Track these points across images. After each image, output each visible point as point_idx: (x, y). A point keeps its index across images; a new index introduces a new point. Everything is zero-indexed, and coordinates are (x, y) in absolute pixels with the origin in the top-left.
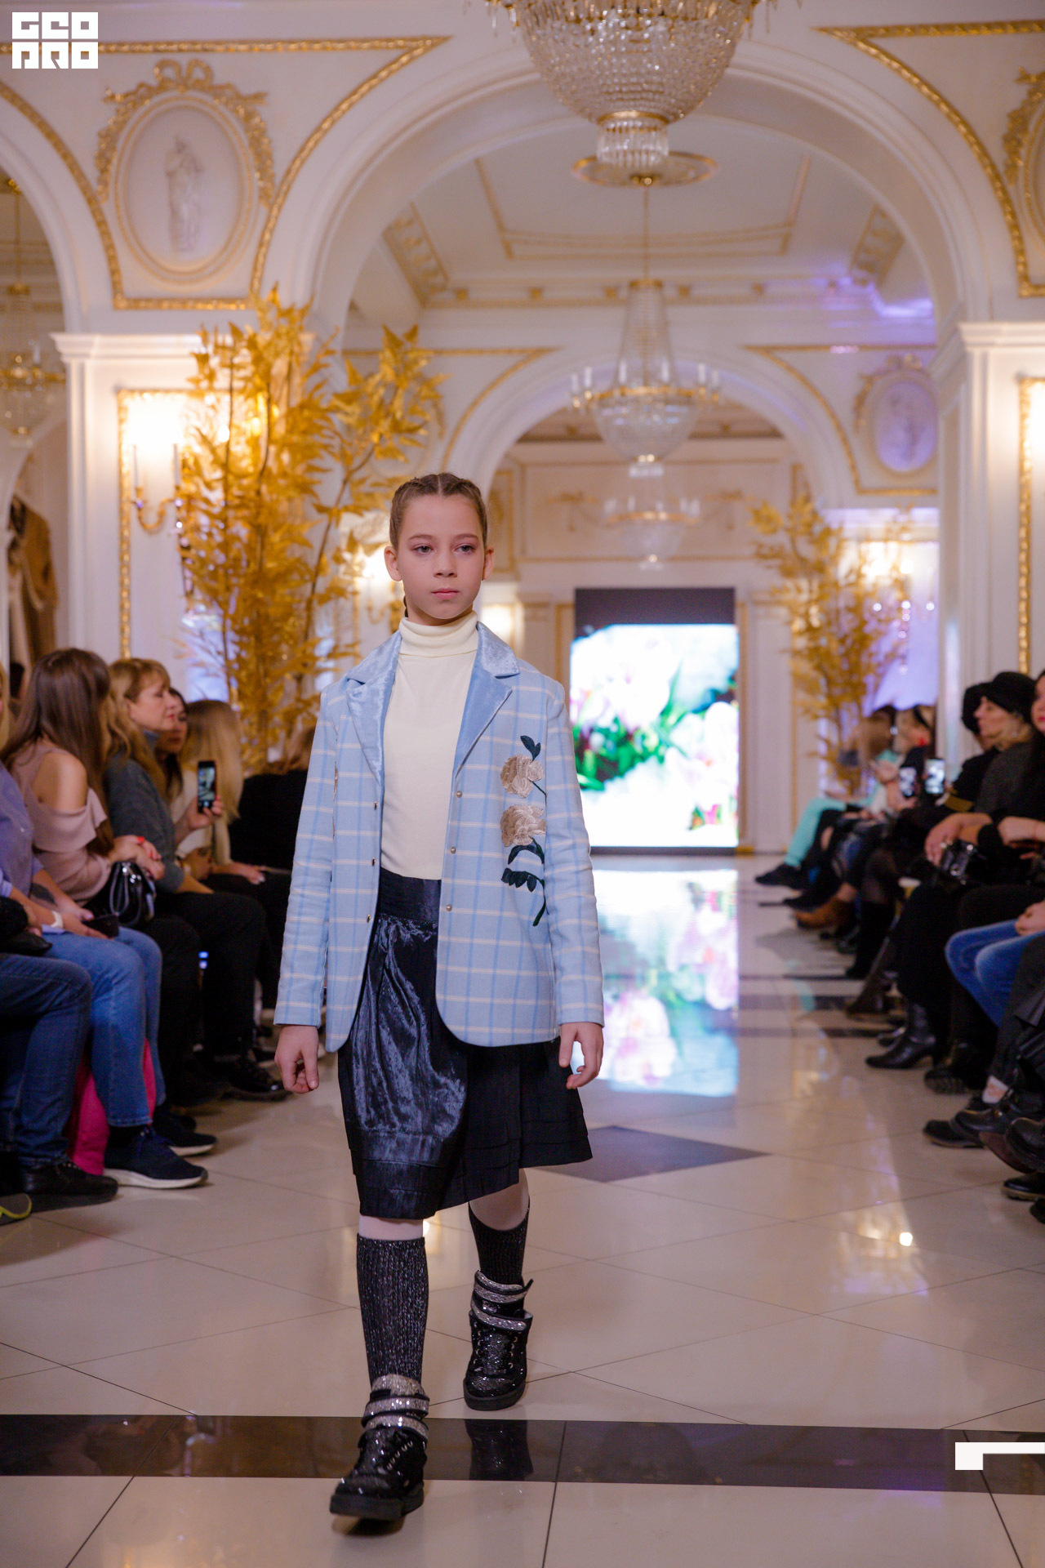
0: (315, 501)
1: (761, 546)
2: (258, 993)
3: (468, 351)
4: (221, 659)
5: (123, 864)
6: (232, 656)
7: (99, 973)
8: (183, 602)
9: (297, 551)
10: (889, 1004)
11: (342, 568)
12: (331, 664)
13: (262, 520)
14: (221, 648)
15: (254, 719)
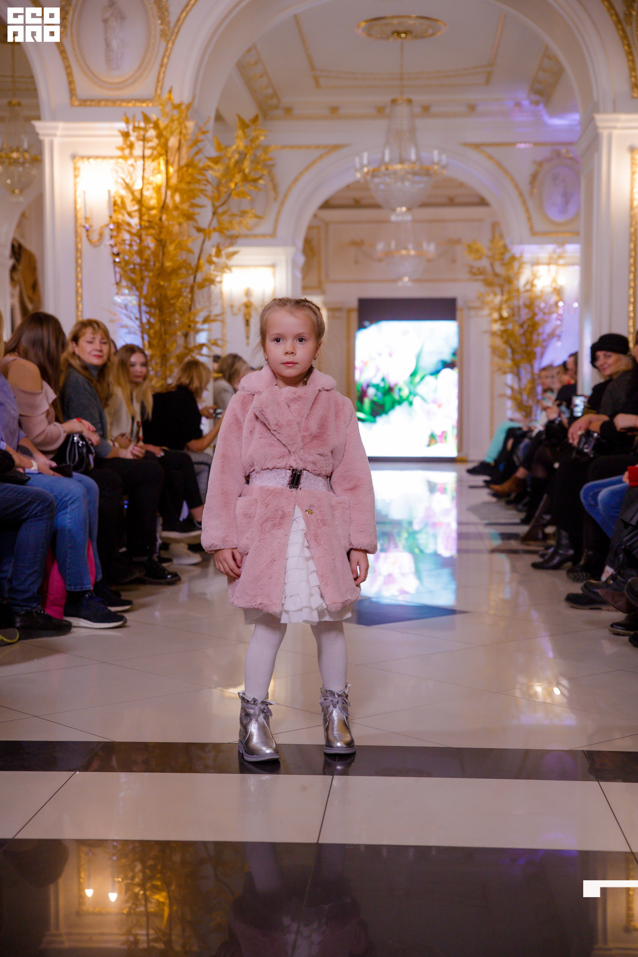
0: (196, 225)
1: (472, 267)
2: (160, 521)
3: (292, 147)
4: (138, 323)
5: (75, 435)
6: (144, 320)
7: (60, 498)
8: (114, 288)
9: (184, 256)
10: (546, 537)
11: (213, 267)
12: (206, 326)
13: (163, 236)
14: (138, 315)
15: (159, 361)
